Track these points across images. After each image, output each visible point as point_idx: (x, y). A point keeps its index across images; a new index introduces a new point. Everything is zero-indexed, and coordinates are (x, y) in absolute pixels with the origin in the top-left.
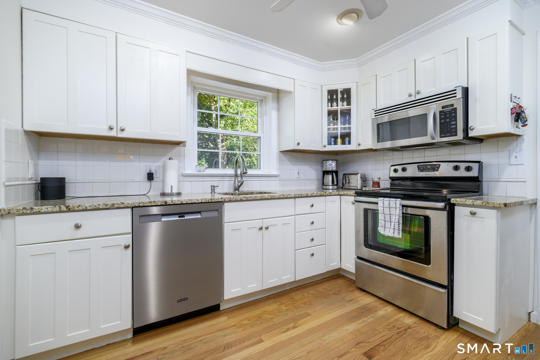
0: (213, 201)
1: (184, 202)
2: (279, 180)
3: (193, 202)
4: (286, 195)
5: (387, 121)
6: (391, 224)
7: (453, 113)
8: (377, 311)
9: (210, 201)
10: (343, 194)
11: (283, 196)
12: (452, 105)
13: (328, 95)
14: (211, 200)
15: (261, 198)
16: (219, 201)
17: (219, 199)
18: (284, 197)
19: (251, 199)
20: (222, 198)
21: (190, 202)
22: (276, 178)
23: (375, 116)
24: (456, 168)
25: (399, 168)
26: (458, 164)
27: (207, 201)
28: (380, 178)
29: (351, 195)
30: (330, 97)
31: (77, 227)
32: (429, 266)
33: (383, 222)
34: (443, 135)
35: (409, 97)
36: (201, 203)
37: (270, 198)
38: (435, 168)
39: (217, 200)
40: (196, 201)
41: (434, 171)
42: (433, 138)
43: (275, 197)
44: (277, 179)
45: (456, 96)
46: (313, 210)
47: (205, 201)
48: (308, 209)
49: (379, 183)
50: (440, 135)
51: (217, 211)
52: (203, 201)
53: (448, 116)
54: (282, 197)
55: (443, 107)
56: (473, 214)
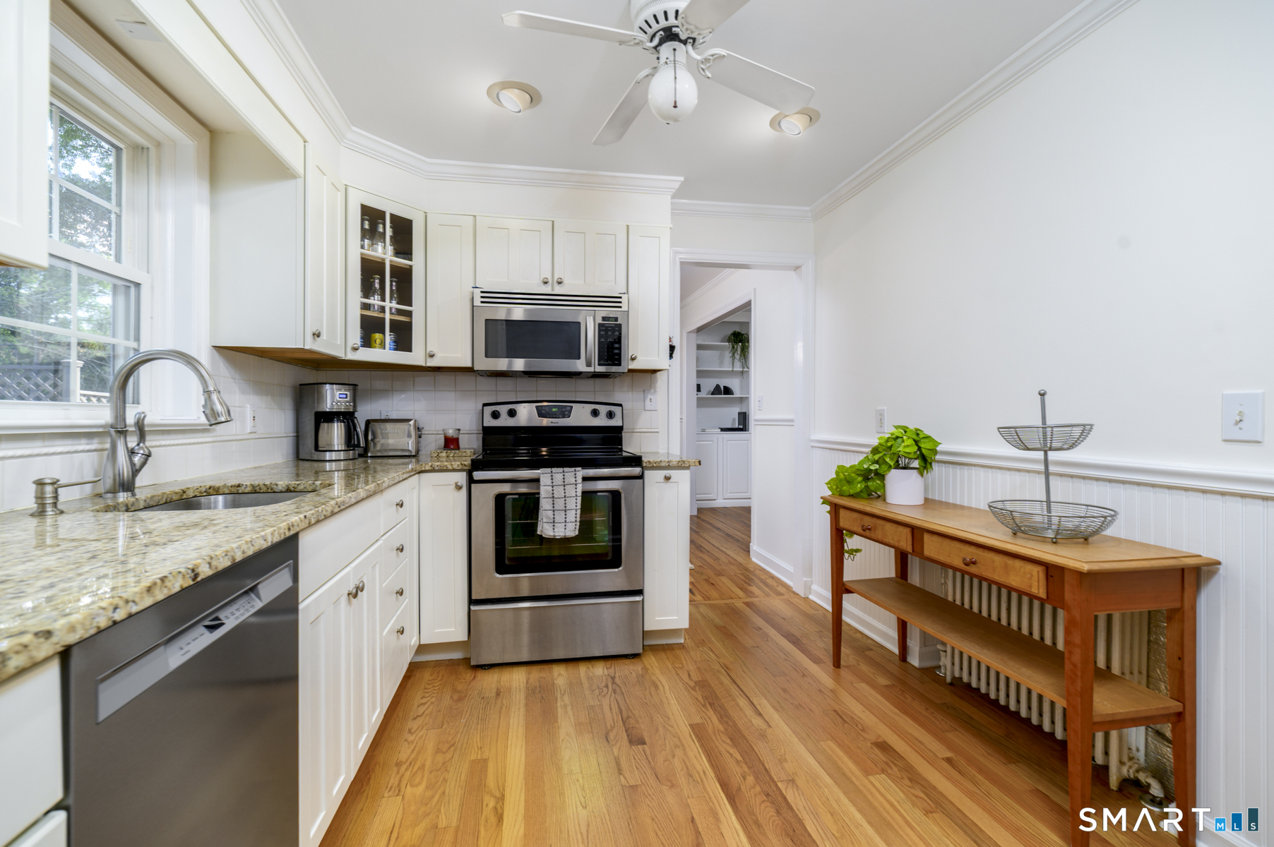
2: (212, 442)
5: (503, 318)
6: (565, 515)
7: (617, 331)
8: (554, 683)
10: (431, 468)
12: (616, 319)
13: (363, 221)
22: (205, 435)
23: (482, 302)
24: (595, 413)
25: (503, 410)
26: (597, 407)
28: (459, 430)
29: (454, 470)
30: (370, 225)
32: (620, 568)
33: (550, 513)
34: (602, 362)
35: (542, 285)
38: (566, 413)
41: (564, 417)
42: (589, 364)
44: (208, 440)
45: (620, 307)
49: (457, 440)
50: (599, 361)
53: (610, 333)
55: (604, 319)
56: (667, 478)
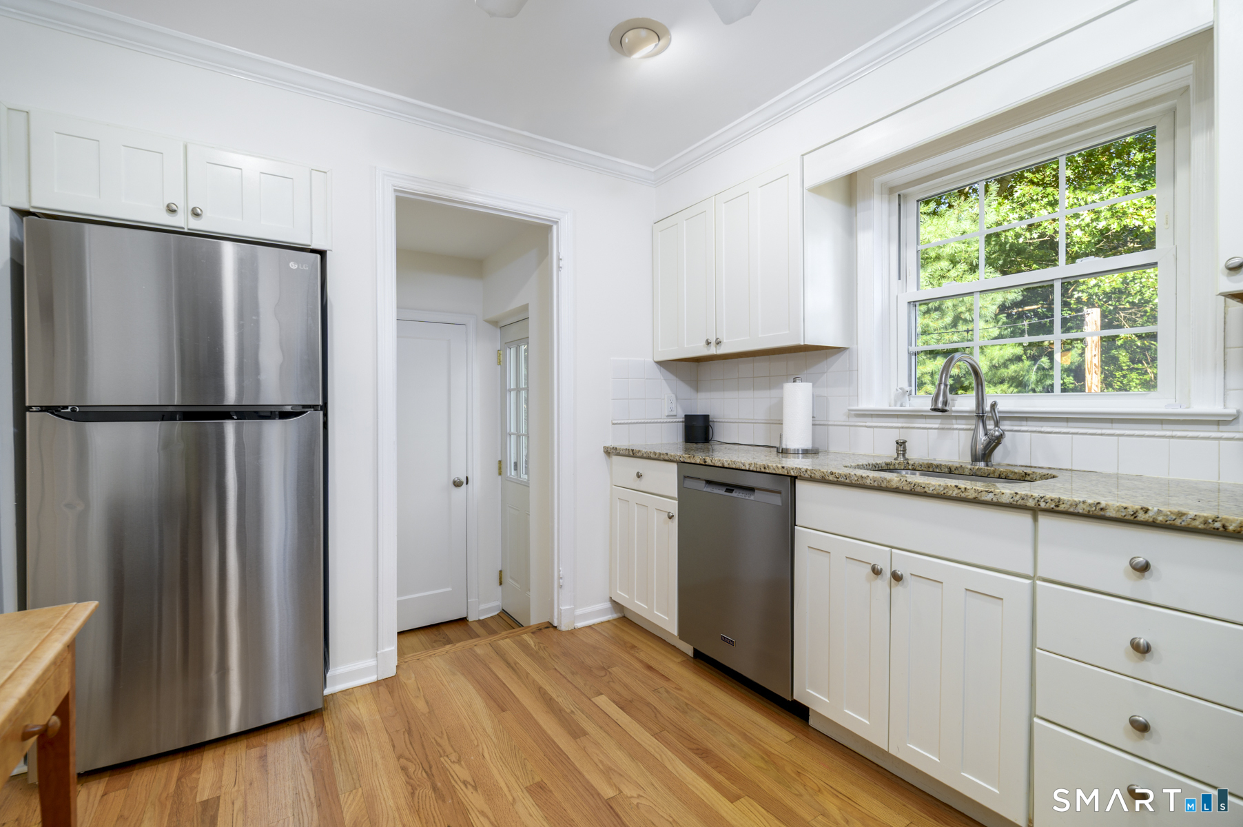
0: (767, 471)
1: (726, 465)
3: (737, 467)
4: (972, 491)
9: (763, 470)
11: (956, 491)
14: (765, 468)
15: (876, 484)
16: (778, 472)
17: (778, 468)
18: (963, 495)
19: (848, 481)
20: (783, 467)
21: (734, 466)
27: (758, 470)
31: (639, 476)
36: (749, 471)
37: (907, 488)
39: (774, 469)
40: (741, 465)
43: (926, 490)
46: (1149, 587)
47: (755, 469)
48: (1118, 576)
51: (779, 495)
52: (751, 469)
54: (954, 494)
